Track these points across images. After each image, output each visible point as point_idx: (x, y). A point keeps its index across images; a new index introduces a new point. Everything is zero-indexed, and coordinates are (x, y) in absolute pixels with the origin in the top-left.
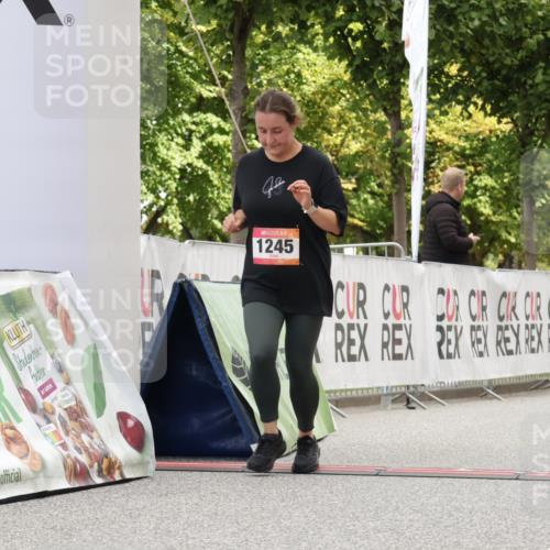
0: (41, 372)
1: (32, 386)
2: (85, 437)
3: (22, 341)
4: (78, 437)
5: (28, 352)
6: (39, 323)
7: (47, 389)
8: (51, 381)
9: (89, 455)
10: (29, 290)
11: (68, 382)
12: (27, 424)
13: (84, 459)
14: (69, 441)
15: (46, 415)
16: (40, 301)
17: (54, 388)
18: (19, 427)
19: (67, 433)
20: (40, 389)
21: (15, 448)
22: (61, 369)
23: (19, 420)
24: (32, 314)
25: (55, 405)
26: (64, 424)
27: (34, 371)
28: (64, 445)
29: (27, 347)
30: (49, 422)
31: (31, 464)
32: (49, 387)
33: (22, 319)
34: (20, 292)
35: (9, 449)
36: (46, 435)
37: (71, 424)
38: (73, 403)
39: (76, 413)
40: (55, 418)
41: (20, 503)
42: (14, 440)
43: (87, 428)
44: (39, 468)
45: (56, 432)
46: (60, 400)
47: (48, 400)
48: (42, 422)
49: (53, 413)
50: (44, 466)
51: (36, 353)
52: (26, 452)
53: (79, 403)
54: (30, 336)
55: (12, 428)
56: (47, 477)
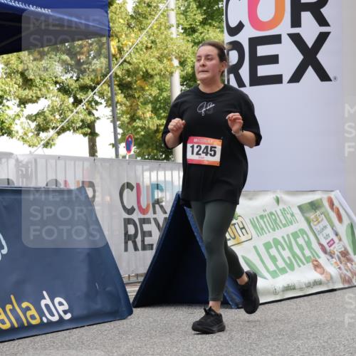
0: (328, 235)
1: (324, 242)
2: (349, 264)
3: (319, 222)
4: (346, 264)
5: (322, 227)
6: (326, 214)
7: (331, 243)
8: (332, 240)
9: (352, 272)
10: (321, 199)
11: (340, 240)
12: (323, 259)
13: (349, 274)
14: (342, 266)
15: (331, 255)
16: (326, 204)
17: (334, 243)
18: (319, 260)
19: (341, 263)
20: (328, 243)
21: (318, 270)
22: (337, 234)
23: (319, 257)
24: (323, 210)
25: (335, 250)
26: (339, 258)
27: (325, 235)
28: (340, 268)
29: (321, 225)
30: (332, 258)
31: (326, 277)
32: (332, 242)
33: (318, 213)
34: (317, 200)
35: (316, 270)
36: (332, 264)
37: (342, 259)
38: (343, 249)
39: (345, 254)
40: (336, 256)
41: (322, 295)
42: (317, 266)
43: (350, 260)
44: (329, 279)
45: (336, 262)
46: (337, 248)
47: (332, 248)
48: (329, 258)
49: (334, 254)
50: (331, 278)
51: (325, 227)
52: (323, 272)
53: (346, 249)
54: (322, 220)
55: (317, 261)
56: (333, 283)
